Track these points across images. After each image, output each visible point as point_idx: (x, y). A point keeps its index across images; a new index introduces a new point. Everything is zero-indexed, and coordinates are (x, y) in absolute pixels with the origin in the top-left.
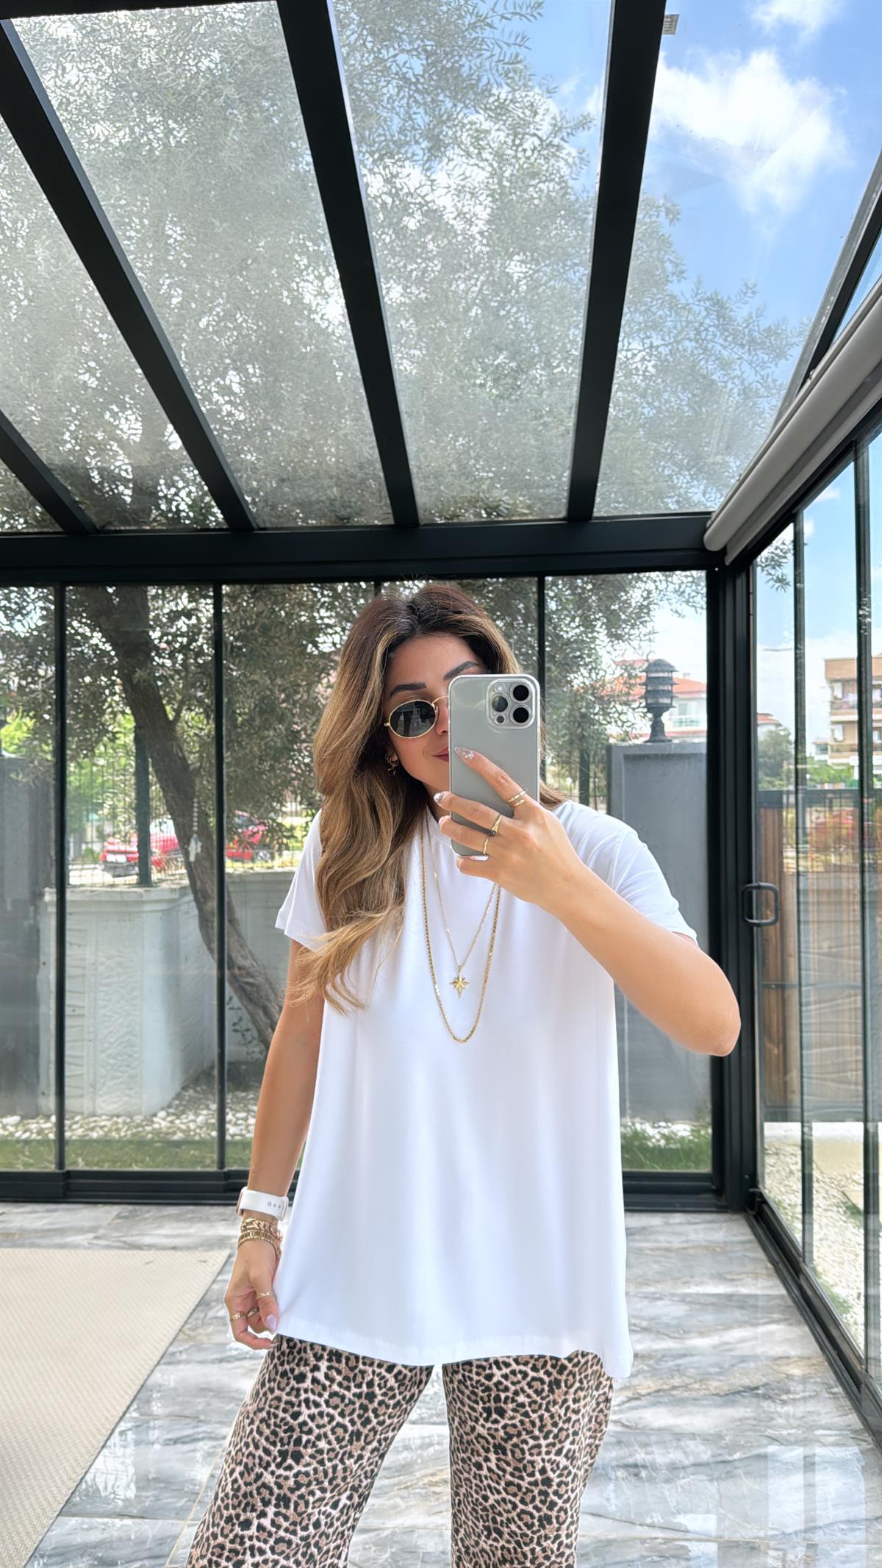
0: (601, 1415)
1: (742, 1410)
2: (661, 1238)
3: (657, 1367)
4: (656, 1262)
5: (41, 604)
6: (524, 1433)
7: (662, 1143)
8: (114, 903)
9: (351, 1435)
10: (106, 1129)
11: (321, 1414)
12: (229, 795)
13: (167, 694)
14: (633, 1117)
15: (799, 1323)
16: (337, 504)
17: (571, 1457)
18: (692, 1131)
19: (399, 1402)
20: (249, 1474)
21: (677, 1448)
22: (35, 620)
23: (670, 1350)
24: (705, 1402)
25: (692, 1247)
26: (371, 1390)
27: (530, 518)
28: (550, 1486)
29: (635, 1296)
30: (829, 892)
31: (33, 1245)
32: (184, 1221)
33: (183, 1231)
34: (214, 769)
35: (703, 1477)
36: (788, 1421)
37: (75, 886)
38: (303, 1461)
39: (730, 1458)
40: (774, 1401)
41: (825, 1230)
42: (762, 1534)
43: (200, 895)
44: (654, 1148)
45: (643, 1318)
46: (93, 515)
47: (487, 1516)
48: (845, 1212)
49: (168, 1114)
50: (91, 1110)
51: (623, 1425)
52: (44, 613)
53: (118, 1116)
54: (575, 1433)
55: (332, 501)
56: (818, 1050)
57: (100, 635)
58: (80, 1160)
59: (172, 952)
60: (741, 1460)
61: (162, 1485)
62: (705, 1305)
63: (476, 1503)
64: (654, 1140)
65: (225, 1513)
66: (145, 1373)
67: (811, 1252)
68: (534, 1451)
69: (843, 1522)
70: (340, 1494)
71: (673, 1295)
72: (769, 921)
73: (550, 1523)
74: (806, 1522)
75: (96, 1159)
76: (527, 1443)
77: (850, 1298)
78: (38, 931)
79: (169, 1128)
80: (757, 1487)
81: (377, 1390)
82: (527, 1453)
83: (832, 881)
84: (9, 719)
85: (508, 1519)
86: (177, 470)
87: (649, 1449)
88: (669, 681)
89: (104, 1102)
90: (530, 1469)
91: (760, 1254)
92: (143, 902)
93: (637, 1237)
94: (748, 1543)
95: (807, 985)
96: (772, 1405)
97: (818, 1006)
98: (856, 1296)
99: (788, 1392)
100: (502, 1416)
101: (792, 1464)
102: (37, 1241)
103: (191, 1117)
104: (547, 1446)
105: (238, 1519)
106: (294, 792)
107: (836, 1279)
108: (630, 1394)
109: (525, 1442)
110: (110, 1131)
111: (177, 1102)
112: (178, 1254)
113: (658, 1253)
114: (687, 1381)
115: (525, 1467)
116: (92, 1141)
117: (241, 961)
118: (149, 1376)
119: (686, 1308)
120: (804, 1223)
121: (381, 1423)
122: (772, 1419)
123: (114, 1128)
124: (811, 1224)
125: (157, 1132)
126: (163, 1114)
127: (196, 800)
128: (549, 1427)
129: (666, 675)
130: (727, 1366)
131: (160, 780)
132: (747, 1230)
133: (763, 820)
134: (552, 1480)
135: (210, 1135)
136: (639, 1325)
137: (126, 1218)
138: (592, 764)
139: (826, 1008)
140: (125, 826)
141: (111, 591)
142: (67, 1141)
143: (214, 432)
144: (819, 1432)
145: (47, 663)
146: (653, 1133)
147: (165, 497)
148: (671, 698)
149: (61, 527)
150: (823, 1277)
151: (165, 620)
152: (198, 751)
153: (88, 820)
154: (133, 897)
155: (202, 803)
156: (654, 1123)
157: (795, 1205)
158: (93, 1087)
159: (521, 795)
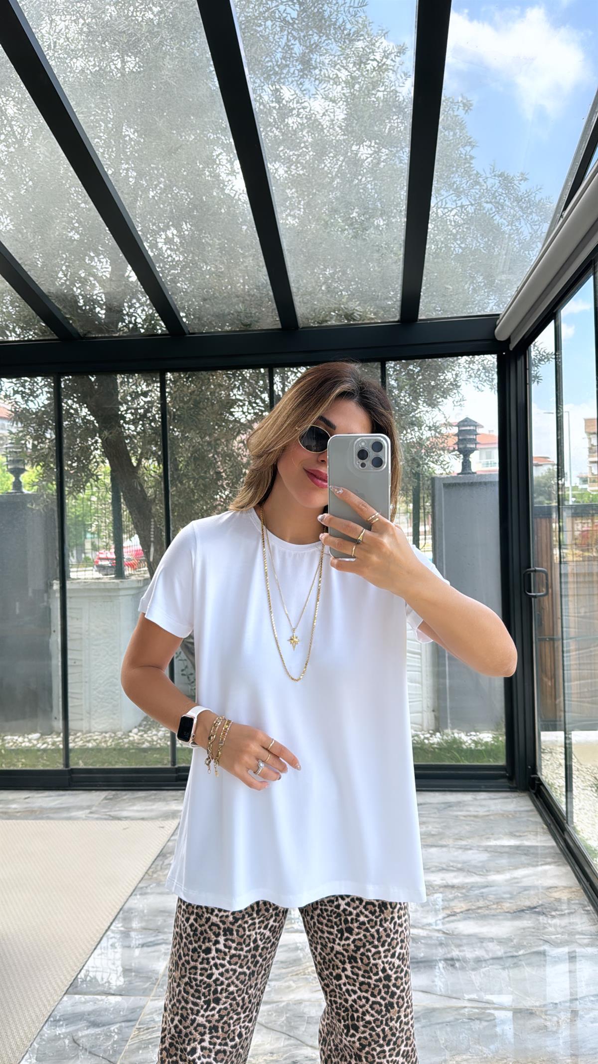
1: (525, 922)
2: (471, 809)
3: (467, 894)
4: (467, 825)
5: (46, 389)
6: (367, 944)
7: (473, 746)
8: (100, 590)
10: (98, 741)
12: (174, 516)
13: (132, 449)
14: (452, 729)
15: (564, 864)
16: (242, 315)
18: (494, 737)
21: (481, 948)
22: (42, 401)
23: (477, 883)
24: (500, 917)
25: (492, 815)
27: (376, 321)
28: (390, 981)
29: (453, 847)
30: (584, 575)
31: (49, 818)
32: (149, 801)
33: (149, 808)
34: (163, 498)
35: (499, 967)
36: (555, 929)
37: (73, 579)
39: (516, 954)
40: (546, 916)
41: (582, 803)
42: (537, 1004)
44: (467, 749)
45: (458, 862)
46: (77, 325)
48: (596, 791)
49: (139, 731)
50: (87, 729)
51: (444, 933)
52: (49, 395)
53: (106, 733)
55: (239, 313)
56: (578, 682)
57: (86, 410)
58: (80, 761)
60: (524, 955)
61: (133, 974)
62: (502, 853)
64: (467, 744)
66: (123, 901)
67: (572, 817)
68: (376, 956)
69: (593, 996)
71: (479, 846)
72: (542, 594)
74: (571, 994)
75: (91, 761)
78: (50, 609)
79: (140, 740)
80: (534, 973)
82: (371, 958)
83: (586, 567)
84: (27, 468)
86: (134, 295)
87: (461, 948)
88: (474, 432)
89: (96, 723)
90: (375, 970)
91: (539, 819)
92: (119, 589)
93: (455, 808)
94: (527, 1010)
95: (567, 639)
96: (545, 918)
97: (577, 652)
99: (556, 910)
100: (351, 934)
101: (559, 958)
102: (51, 815)
103: (154, 732)
107: (591, 835)
108: (449, 912)
110: (101, 742)
111: (145, 723)
112: (145, 823)
113: (469, 818)
114: (488, 904)
115: (371, 968)
116: (88, 749)
118: (125, 903)
119: (488, 855)
120: (567, 798)
122: (545, 928)
123: (103, 740)
124: (572, 798)
125: (132, 743)
126: (135, 730)
127: (152, 520)
128: (384, 938)
129: (472, 428)
130: (515, 893)
131: (129, 508)
132: (530, 803)
133: (537, 525)
134: (391, 976)
135: (166, 744)
136: (452, 866)
137: (110, 799)
138: (422, 491)
139: (583, 653)
140: (106, 538)
141: (93, 379)
142: (71, 750)
143: (158, 270)
144: (577, 937)
145: (51, 429)
146: (467, 739)
147: (127, 314)
148: (476, 444)
149: (57, 335)
150: (581, 834)
151: (129, 398)
152: (153, 487)
153: (85, 538)
154: (113, 586)
155: (157, 522)
156: (467, 733)
157: (562, 786)
158: (89, 713)
159: (376, 515)
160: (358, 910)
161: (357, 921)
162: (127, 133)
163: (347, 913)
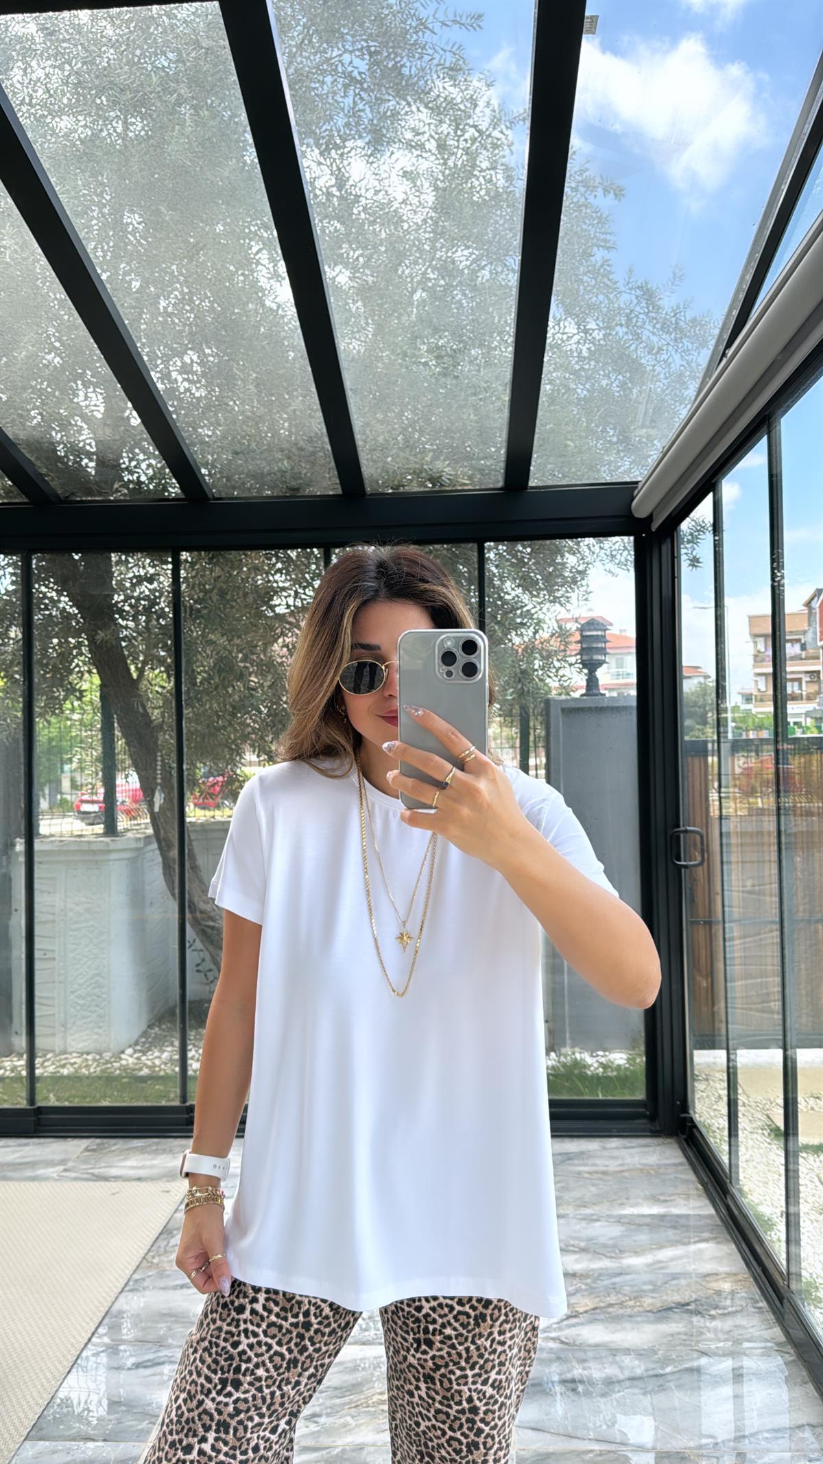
0: (529, 1343)
1: (674, 1325)
2: (598, 1162)
3: (594, 1285)
4: (593, 1185)
5: (11, 570)
6: (451, 1364)
7: (600, 1071)
8: (81, 852)
9: (288, 1363)
10: (76, 1066)
11: (259, 1344)
12: (189, 748)
13: (130, 654)
14: (572, 1047)
15: (726, 1241)
16: (288, 476)
17: (497, 1386)
18: (628, 1060)
19: (334, 1330)
20: (191, 1401)
21: (612, 1363)
22: (5, 586)
23: (606, 1269)
24: (639, 1319)
25: (628, 1170)
26: (307, 1319)
27: (470, 487)
28: (477, 1414)
29: (574, 1218)
30: (751, 835)
32: (149, 1153)
33: (149, 1163)
34: (174, 723)
35: (637, 1391)
36: (716, 1335)
37: (45, 837)
38: (242, 1388)
39: (662, 1372)
40: (703, 1316)
41: (750, 1152)
42: (692, 1444)
43: (163, 844)
44: (592, 1076)
45: (581, 1239)
46: (56, 484)
47: (420, 1441)
48: (769, 1135)
49: (135, 1051)
50: (62, 1048)
51: (562, 1342)
52: (14, 578)
53: (88, 1054)
54: (502, 1364)
55: (283, 472)
56: (744, 982)
57: (67, 599)
58: (51, 1095)
59: (137, 898)
60: (672, 1373)
61: (123, 1408)
62: (640, 1225)
63: (409, 1428)
64: (592, 1069)
65: (170, 1438)
66: (110, 1300)
67: (737, 1173)
69: (768, 1431)
70: (278, 1419)
71: (609, 1216)
72: (695, 863)
73: (478, 1448)
74: (737, 1429)
75: (67, 1095)
76: (454, 1373)
77: (774, 1216)
78: (10, 880)
79: (136, 1064)
80: (687, 1399)
81: (313, 1319)
82: (455, 1383)
83: (754, 823)
85: (438, 1445)
86: (137, 444)
87: (586, 1365)
88: (602, 639)
89: (74, 1040)
90: (457, 1398)
91: (691, 1176)
92: (109, 851)
93: (576, 1162)
94: (678, 1453)
95: (729, 922)
96: (702, 1320)
97: (742, 941)
98: (779, 1214)
99: (716, 1307)
100: (431, 1348)
101: (721, 1377)
102: (9, 1174)
103: (157, 1054)
104: (474, 1376)
105: (180, 1444)
106: (252, 746)
107: (762, 1198)
109: (452, 1372)
110: (80, 1067)
111: (143, 1040)
112: (142, 1184)
113: (595, 1176)
114: (623, 1298)
115: (452, 1396)
116: (62, 1077)
117: (202, 906)
118: (113, 1303)
119: (623, 1228)
120: (730, 1146)
121: (317, 1350)
122: (702, 1333)
123: (84, 1064)
124: (738, 1146)
125: (125, 1068)
126: (130, 1051)
127: (159, 754)
128: (475, 1358)
129: (599, 633)
130: (659, 1284)
131: (125, 735)
132: (679, 1153)
133: (689, 766)
134: (479, 1409)
135: (173, 1070)
136: (573, 1246)
137: (93, 1150)
138: (532, 718)
139: (750, 942)
140: (92, 778)
141: (76, 557)
142: (39, 1078)
143: (171, 409)
144: (746, 1345)
145: (16, 626)
146: (591, 1061)
147: (127, 468)
148: (605, 655)
149: (27, 497)
150: (749, 1196)
151: (128, 585)
152: (160, 707)
153: (62, 771)
154: (100, 847)
155: (165, 757)
156: (592, 1052)
157: (724, 1128)
158: (64, 1025)
159: (470, 750)
160: (445, 1320)
161: (441, 1333)
162: (129, 220)
163: (430, 1319)
